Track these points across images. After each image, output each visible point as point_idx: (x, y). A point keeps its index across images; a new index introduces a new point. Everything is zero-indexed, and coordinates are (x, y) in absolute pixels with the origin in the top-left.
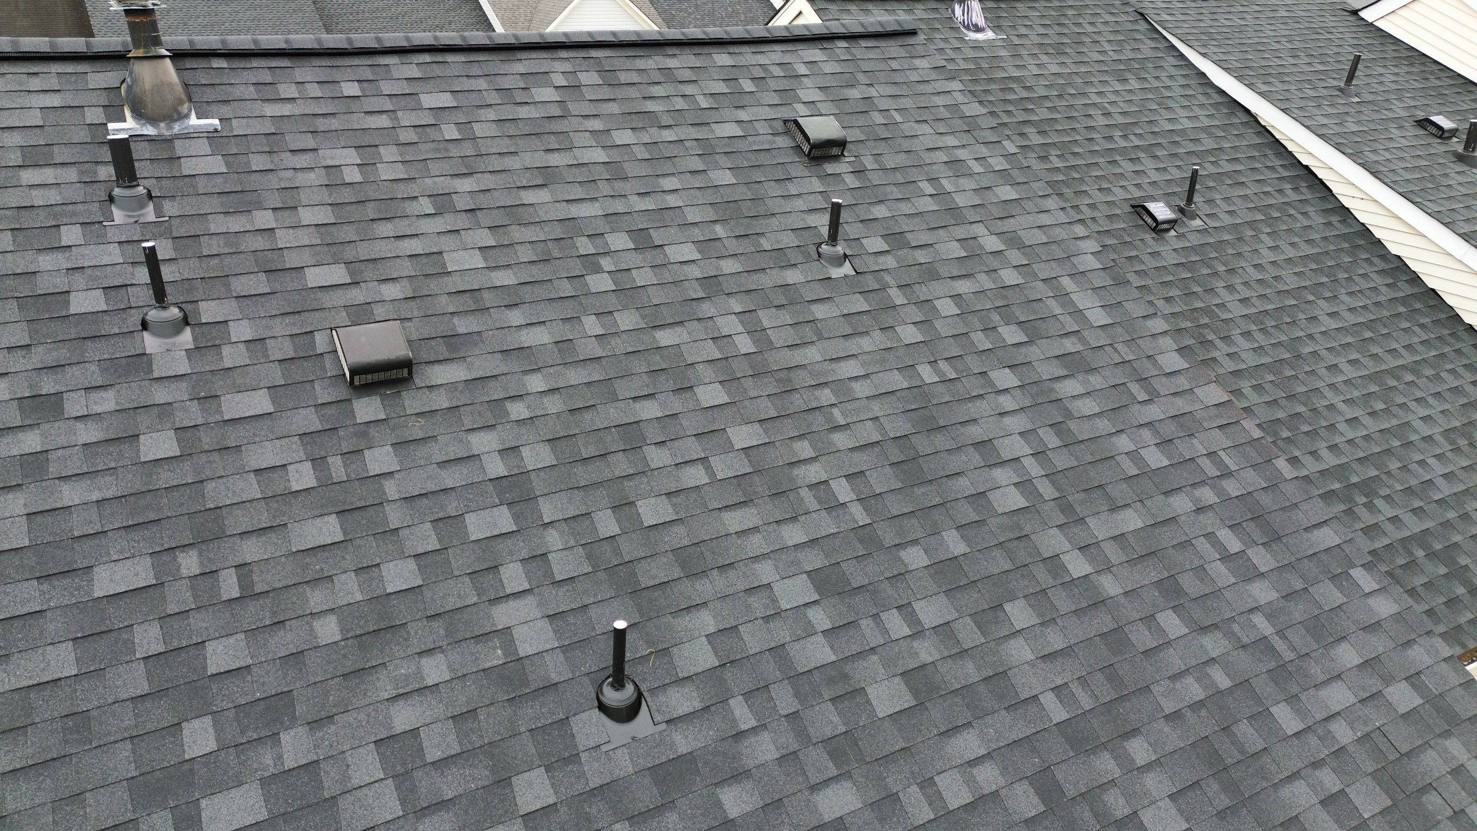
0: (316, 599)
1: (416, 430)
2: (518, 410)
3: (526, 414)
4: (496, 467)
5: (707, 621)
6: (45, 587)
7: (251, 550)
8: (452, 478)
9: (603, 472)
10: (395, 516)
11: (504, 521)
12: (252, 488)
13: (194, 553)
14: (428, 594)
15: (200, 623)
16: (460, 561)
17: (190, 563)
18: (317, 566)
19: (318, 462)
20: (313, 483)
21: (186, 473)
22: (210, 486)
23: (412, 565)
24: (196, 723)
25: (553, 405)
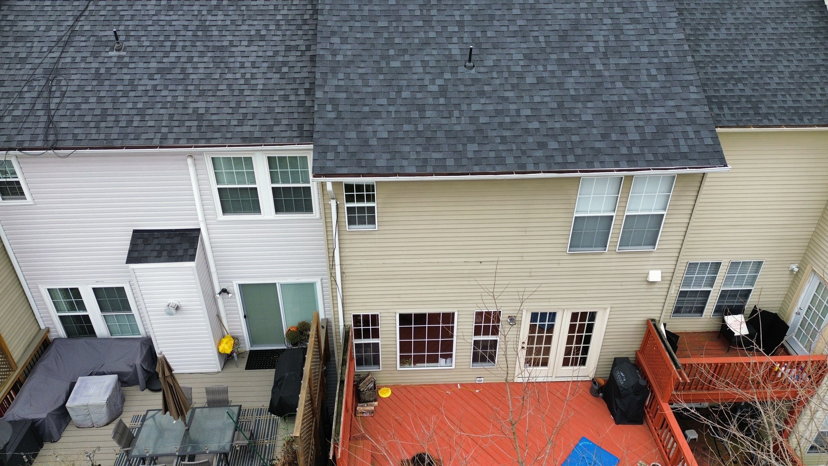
0: (416, 35)
1: (443, 7)
2: (467, 7)
3: (468, 8)
4: (458, 18)
5: (494, 57)
6: (370, 23)
7: (405, 24)
8: (448, 19)
9: (482, 24)
10: (434, 24)
11: (456, 29)
12: (408, 13)
13: (395, 22)
14: (437, 39)
15: (395, 35)
16: (445, 35)
17: (394, 24)
18: (417, 30)
19: (421, 10)
20: (419, 14)
21: (395, 8)
22: (400, 11)
23: (435, 33)
24: (392, 50)
25: (475, 8)
